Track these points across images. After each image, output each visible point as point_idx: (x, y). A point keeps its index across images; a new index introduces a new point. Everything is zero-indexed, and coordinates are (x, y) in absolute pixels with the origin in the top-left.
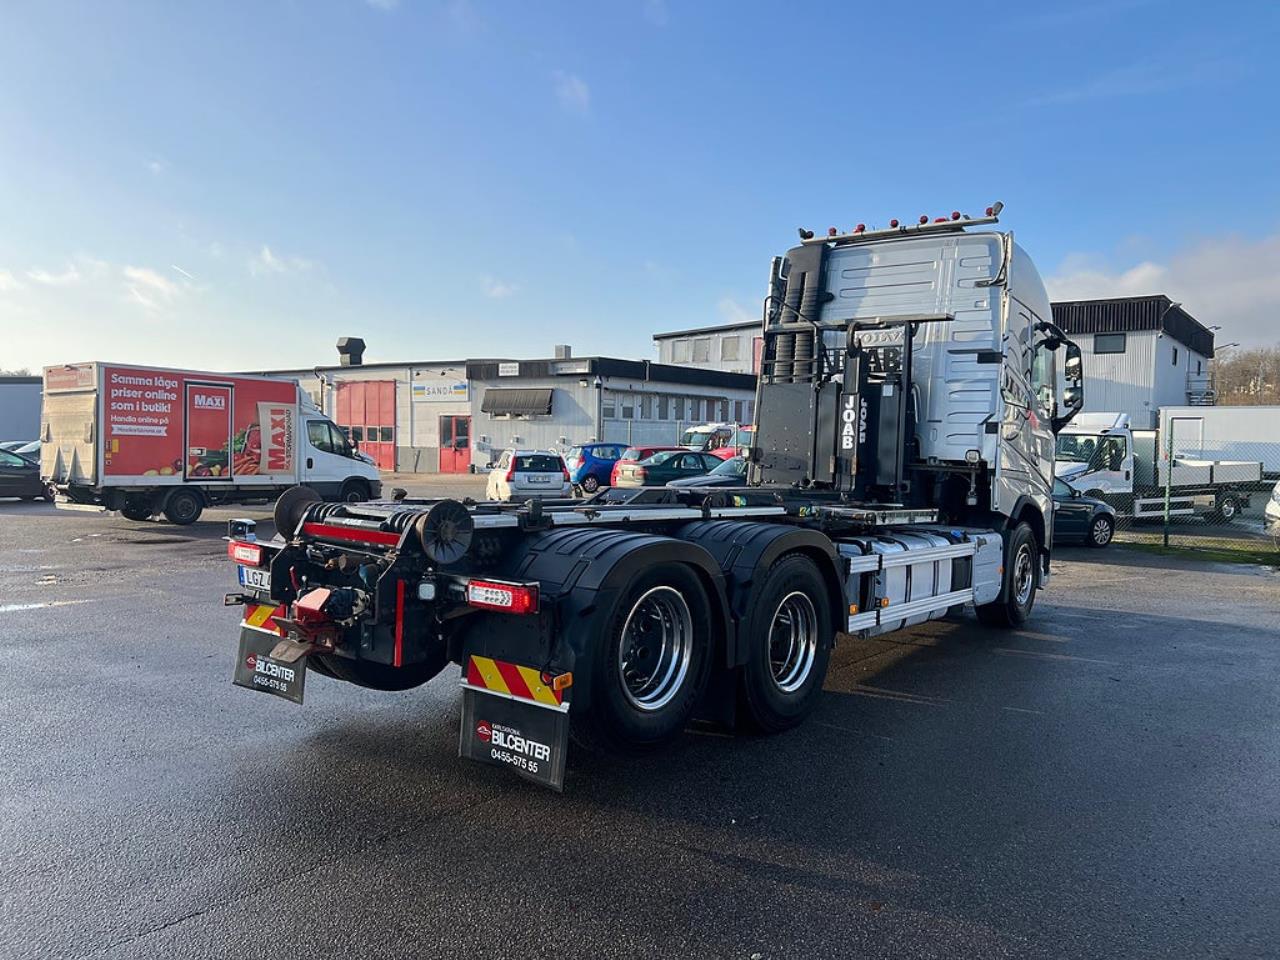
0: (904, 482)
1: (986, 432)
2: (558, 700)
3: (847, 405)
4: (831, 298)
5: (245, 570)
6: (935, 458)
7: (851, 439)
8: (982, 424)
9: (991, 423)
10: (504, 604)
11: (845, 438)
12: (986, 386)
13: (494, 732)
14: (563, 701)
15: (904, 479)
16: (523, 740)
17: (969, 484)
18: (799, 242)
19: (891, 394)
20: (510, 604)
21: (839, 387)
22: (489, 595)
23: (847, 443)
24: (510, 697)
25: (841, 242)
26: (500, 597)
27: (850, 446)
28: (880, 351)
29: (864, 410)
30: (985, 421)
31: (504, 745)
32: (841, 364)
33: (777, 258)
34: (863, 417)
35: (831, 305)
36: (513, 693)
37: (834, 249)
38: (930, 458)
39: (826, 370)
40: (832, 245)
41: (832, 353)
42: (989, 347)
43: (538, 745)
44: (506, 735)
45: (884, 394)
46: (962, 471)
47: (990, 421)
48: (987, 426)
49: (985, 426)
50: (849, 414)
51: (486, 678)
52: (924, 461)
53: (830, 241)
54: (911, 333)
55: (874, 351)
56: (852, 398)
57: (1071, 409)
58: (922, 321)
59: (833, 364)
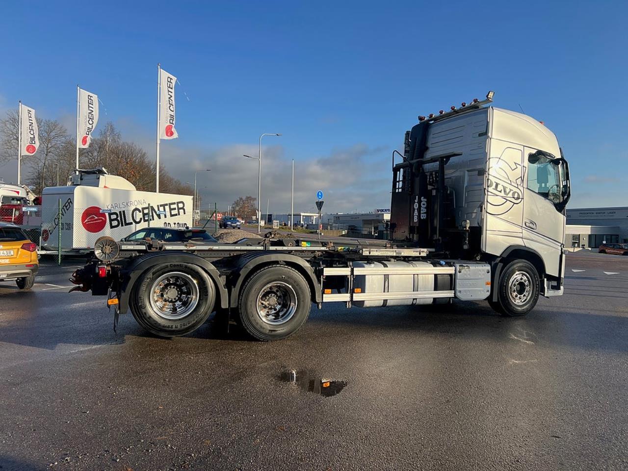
1: (481, 211)
3: (415, 201)
4: (428, 148)
6: (461, 226)
7: (417, 217)
11: (415, 217)
15: (439, 236)
17: (465, 238)
18: (418, 122)
25: (435, 119)
27: (417, 220)
28: (434, 173)
29: (423, 203)
33: (409, 131)
34: (423, 206)
35: (428, 151)
37: (431, 124)
45: (433, 195)
50: (416, 205)
53: (431, 120)
54: (443, 164)
56: (417, 197)
57: (566, 197)
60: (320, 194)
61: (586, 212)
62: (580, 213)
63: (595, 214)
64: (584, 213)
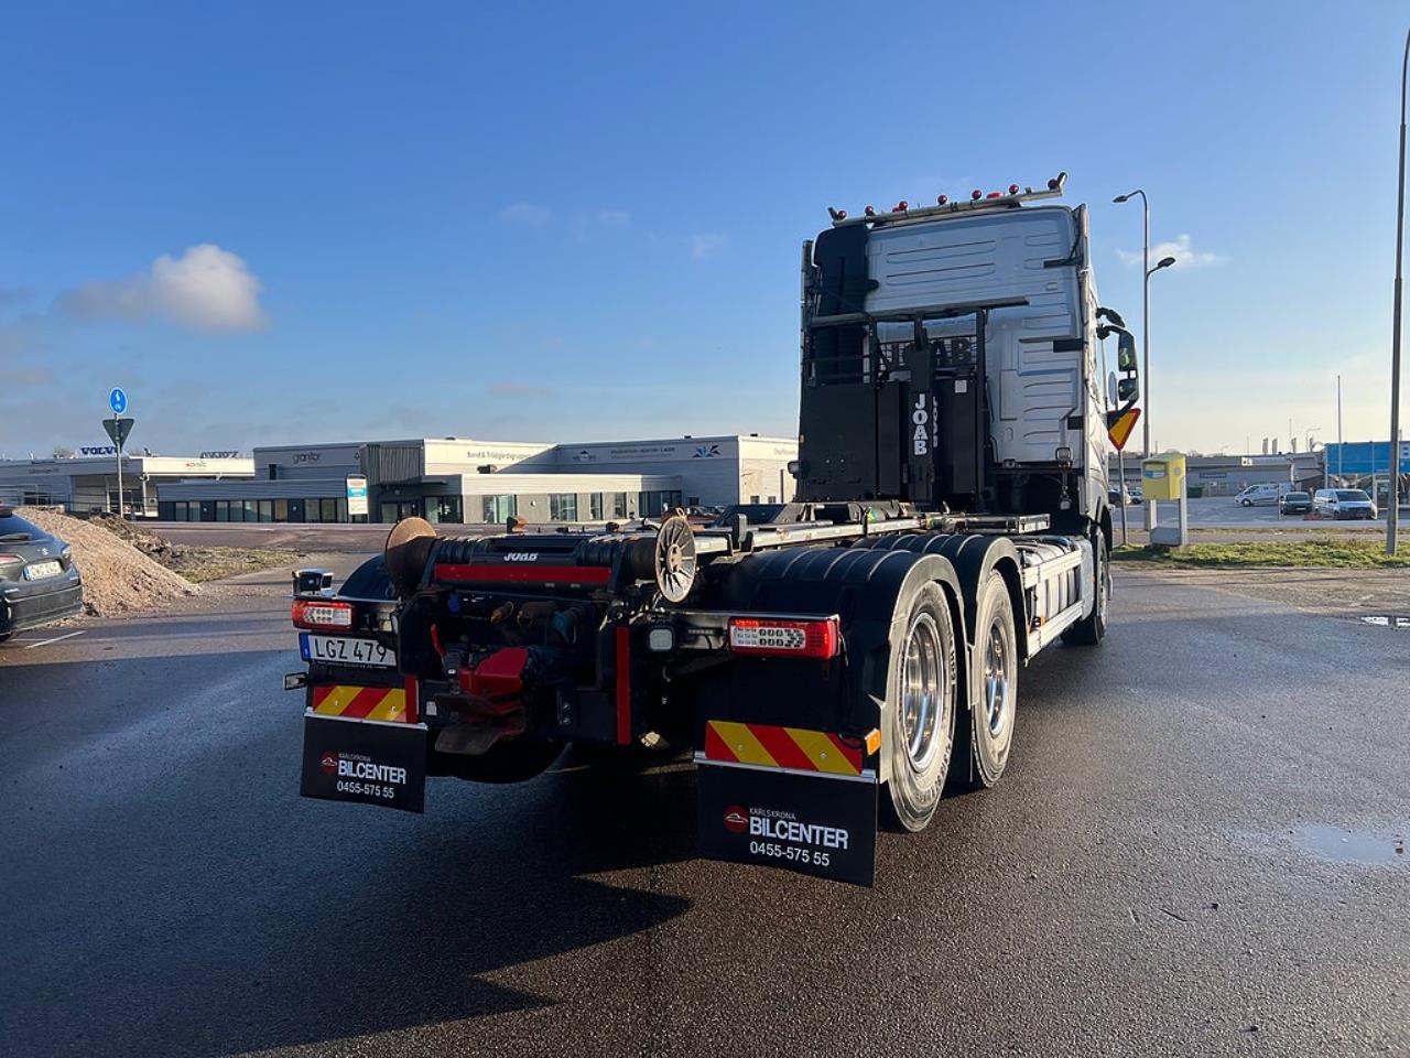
0: (987, 488)
1: (1069, 428)
2: (856, 766)
3: (917, 405)
4: (874, 285)
5: (312, 639)
6: (1013, 460)
7: (924, 443)
8: (1064, 419)
9: (1073, 418)
10: (793, 646)
11: (917, 443)
12: (1067, 377)
13: (752, 818)
14: (864, 767)
15: (986, 485)
16: (802, 826)
17: (1059, 487)
18: (829, 223)
19: (965, 391)
20: (803, 646)
21: (902, 386)
22: (767, 637)
23: (920, 449)
24: (779, 770)
25: (879, 222)
26: (786, 638)
27: (924, 451)
28: (947, 342)
29: (935, 410)
30: (1068, 416)
31: (769, 835)
32: (901, 360)
33: (809, 241)
34: (935, 418)
35: (877, 294)
36: (782, 765)
37: (871, 230)
38: (1006, 461)
39: (883, 368)
40: (870, 226)
41: (889, 347)
42: (1068, 333)
43: (827, 829)
44: (773, 822)
45: (957, 391)
46: (1047, 472)
47: (1072, 415)
48: (1069, 421)
49: (1066, 421)
50: (920, 416)
51: (737, 749)
52: (1001, 464)
53: (870, 221)
54: (982, 322)
55: (939, 344)
56: (922, 397)
57: (1126, 402)
58: (992, 307)
59: (890, 360)
60: (118, 399)
61: (623, 449)
62: (613, 452)
63: (639, 453)
64: (621, 452)
